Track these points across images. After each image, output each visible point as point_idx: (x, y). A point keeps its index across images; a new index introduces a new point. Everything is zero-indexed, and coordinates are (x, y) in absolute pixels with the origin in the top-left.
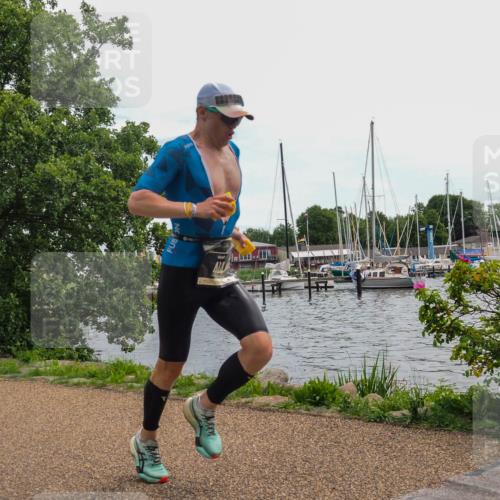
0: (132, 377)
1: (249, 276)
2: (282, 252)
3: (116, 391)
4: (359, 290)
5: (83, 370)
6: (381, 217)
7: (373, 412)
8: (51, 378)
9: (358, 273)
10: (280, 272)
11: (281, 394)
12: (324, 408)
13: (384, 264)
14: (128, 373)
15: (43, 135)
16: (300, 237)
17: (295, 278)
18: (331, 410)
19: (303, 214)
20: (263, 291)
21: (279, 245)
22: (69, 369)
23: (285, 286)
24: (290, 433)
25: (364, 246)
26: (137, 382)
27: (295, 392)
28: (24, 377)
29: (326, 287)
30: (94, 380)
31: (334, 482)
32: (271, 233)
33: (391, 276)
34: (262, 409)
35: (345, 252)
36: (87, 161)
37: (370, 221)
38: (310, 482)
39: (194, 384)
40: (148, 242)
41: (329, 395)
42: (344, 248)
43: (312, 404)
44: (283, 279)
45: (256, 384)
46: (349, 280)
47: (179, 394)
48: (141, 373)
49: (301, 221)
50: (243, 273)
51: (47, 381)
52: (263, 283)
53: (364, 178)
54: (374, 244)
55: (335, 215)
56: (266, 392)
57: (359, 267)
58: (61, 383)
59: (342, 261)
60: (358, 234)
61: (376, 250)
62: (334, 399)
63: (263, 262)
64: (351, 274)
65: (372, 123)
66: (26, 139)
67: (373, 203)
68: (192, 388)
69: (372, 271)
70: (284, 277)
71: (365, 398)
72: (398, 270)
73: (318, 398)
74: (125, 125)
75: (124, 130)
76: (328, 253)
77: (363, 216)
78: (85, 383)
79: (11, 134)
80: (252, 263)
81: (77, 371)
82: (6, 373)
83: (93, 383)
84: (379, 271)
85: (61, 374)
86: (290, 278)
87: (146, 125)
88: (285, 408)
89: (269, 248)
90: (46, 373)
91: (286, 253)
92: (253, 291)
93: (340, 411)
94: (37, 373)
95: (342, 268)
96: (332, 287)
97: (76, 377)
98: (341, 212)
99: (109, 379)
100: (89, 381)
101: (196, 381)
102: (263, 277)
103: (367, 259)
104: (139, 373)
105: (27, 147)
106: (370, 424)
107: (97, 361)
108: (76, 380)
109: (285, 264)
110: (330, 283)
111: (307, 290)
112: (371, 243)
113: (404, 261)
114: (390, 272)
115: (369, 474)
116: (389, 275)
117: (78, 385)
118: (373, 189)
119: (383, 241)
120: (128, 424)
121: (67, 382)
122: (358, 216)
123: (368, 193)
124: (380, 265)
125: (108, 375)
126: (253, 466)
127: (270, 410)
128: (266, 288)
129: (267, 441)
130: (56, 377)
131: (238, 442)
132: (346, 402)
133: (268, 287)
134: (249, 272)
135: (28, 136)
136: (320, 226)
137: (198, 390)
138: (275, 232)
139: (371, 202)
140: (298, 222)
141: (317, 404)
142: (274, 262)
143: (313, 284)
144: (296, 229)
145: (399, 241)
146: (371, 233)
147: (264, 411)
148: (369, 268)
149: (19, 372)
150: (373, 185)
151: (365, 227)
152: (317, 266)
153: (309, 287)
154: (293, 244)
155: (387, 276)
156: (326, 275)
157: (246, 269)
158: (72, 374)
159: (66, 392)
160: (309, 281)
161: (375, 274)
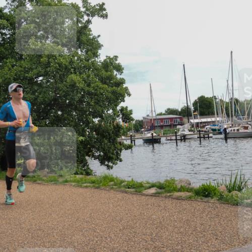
0: (112, 183)
1: (169, 132)
2: (185, 120)
3: (105, 190)
4: (226, 139)
5: (88, 179)
6: (237, 100)
7: (235, 200)
8: (73, 184)
9: (225, 129)
10: (184, 130)
11: (187, 191)
12: (210, 198)
13: (239, 125)
14: (111, 181)
15: (67, 64)
16: (194, 112)
17: (192, 133)
18: (214, 199)
19: (196, 100)
20: (176, 140)
21: (184, 116)
22: (81, 179)
23: (187, 137)
24: (193, 211)
25: (228, 116)
26: (115, 185)
27: (195, 190)
28: (61, 183)
29: (208, 137)
30: (94, 184)
31: (217, 235)
32: (180, 110)
33: (243, 131)
34: (178, 198)
35: (218, 119)
36: (88, 76)
37: (231, 103)
38: (204, 235)
39: (143, 186)
40: (118, 116)
41: (213, 192)
42: (218, 117)
43: (203, 196)
44: (186, 133)
45: (175, 186)
46: (220, 133)
47: (136, 191)
48: (117, 181)
49: (195, 104)
50: (165, 131)
51: (71, 185)
52: (176, 136)
53: (228, 81)
54: (234, 114)
55: (213, 100)
56: (180, 190)
57: (225, 127)
58: (78, 186)
59: (217, 124)
60: (225, 110)
61: (234, 118)
62: (215, 194)
63: (176, 125)
64: (222, 130)
65: (232, 52)
66: (59, 66)
67: (233, 94)
68: (142, 188)
69: (233, 129)
70: (187, 132)
71: (231, 193)
72: (246, 128)
73: (206, 193)
74: (105, 58)
75: (105, 61)
76: (209, 120)
77: (228, 100)
78: (89, 186)
79: (52, 64)
80: (170, 126)
81: (86, 180)
82: (52, 181)
83: (94, 186)
84: (236, 128)
85: (78, 182)
86: (190, 133)
87: (116, 57)
88: (190, 198)
89: (179, 118)
90: (71, 181)
91: (187, 120)
92: (171, 140)
93: (218, 200)
94: (66, 181)
95: (217, 127)
96: (212, 137)
97: (85, 183)
98: (216, 99)
99: (101, 184)
100: (92, 185)
101: (144, 185)
102: (176, 133)
103: (230, 122)
104: (116, 181)
105: (60, 70)
106: (234, 206)
107: (95, 175)
108: (85, 185)
109: (187, 126)
110: (211, 135)
111: (199, 139)
112: (232, 114)
113: (249, 123)
114: (242, 129)
115: (234, 231)
116: (242, 130)
117: (86, 187)
118: (232, 86)
119: (238, 113)
120: (111, 206)
121: (81, 186)
122: (224, 100)
123: (230, 89)
124: (237, 125)
125: (101, 182)
126: (175, 227)
127: (182, 199)
128: (178, 138)
129: (182, 215)
130: (76, 183)
131: (166, 215)
132: (221, 195)
133: (179, 138)
134: (169, 130)
135: (60, 65)
136: (205, 106)
137: (145, 189)
138: (182, 110)
139: (231, 93)
140: (193, 104)
141: (206, 196)
142: (181, 125)
143: (202, 136)
144: (192, 108)
145: (246, 113)
146: (231, 109)
147: (179, 200)
148: (231, 127)
149: (58, 181)
150: (232, 84)
151: (229, 106)
152: (204, 127)
153: (200, 137)
154: (191, 116)
155: (240, 131)
156: (208, 131)
157: (167, 129)
158: (84, 181)
159: (81, 190)
160: (200, 134)
161: (234, 130)
